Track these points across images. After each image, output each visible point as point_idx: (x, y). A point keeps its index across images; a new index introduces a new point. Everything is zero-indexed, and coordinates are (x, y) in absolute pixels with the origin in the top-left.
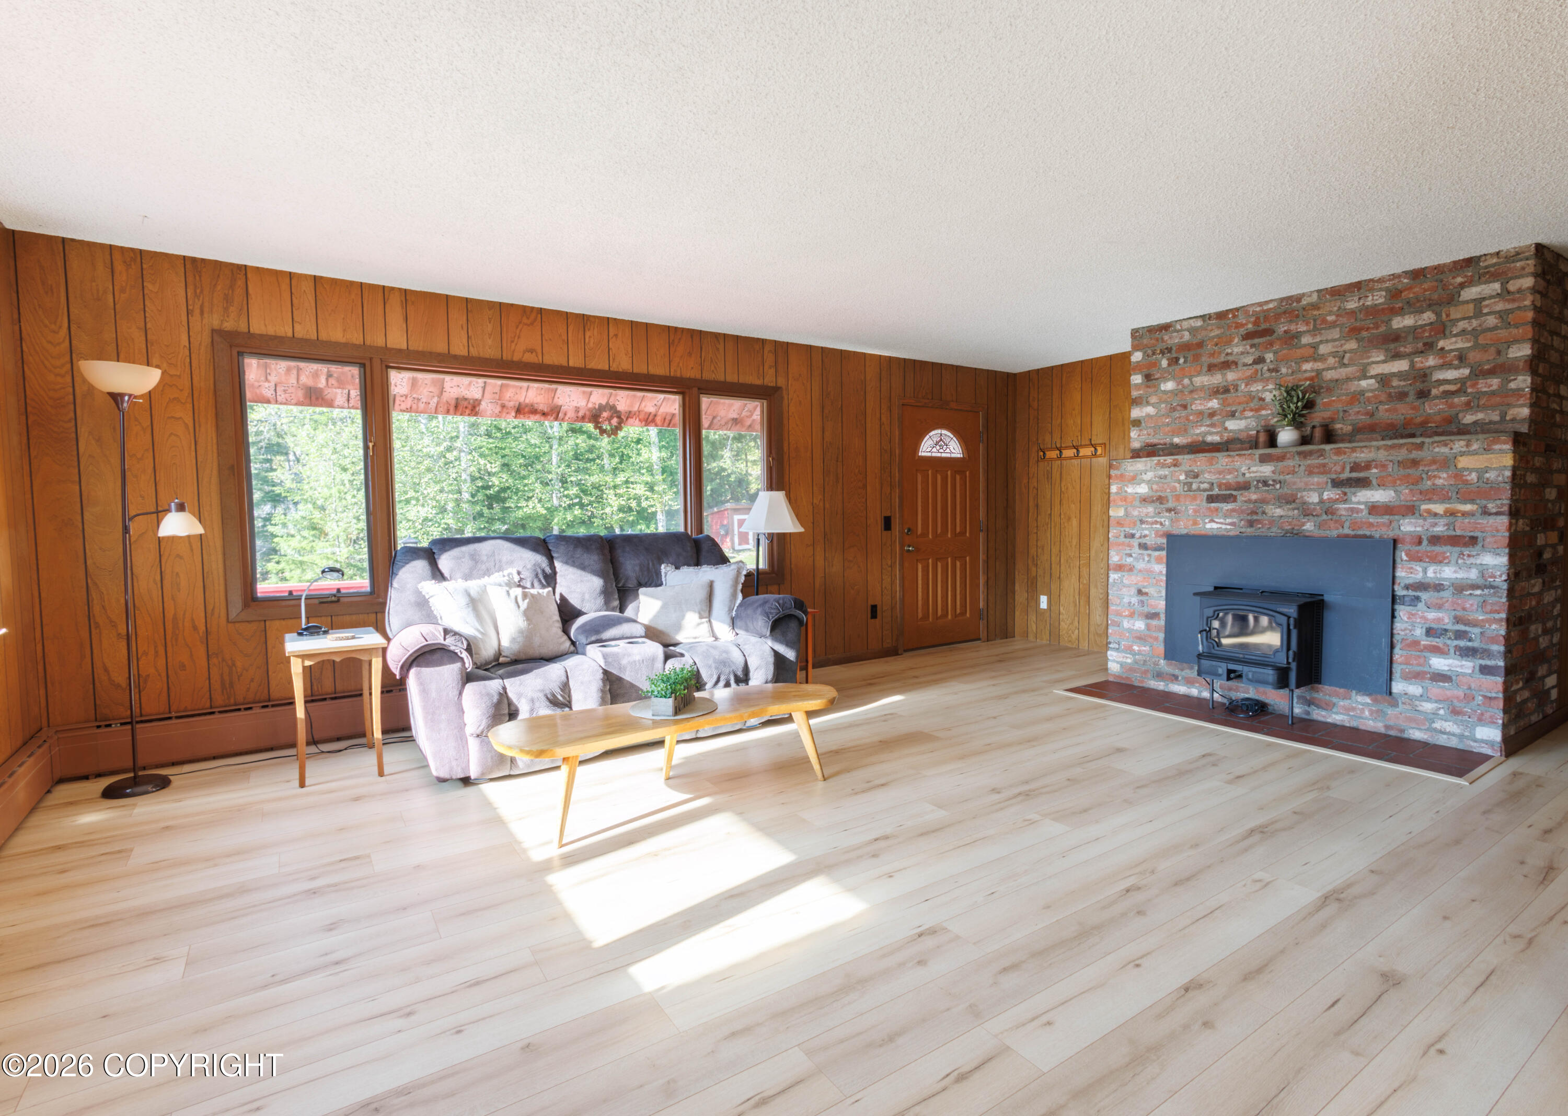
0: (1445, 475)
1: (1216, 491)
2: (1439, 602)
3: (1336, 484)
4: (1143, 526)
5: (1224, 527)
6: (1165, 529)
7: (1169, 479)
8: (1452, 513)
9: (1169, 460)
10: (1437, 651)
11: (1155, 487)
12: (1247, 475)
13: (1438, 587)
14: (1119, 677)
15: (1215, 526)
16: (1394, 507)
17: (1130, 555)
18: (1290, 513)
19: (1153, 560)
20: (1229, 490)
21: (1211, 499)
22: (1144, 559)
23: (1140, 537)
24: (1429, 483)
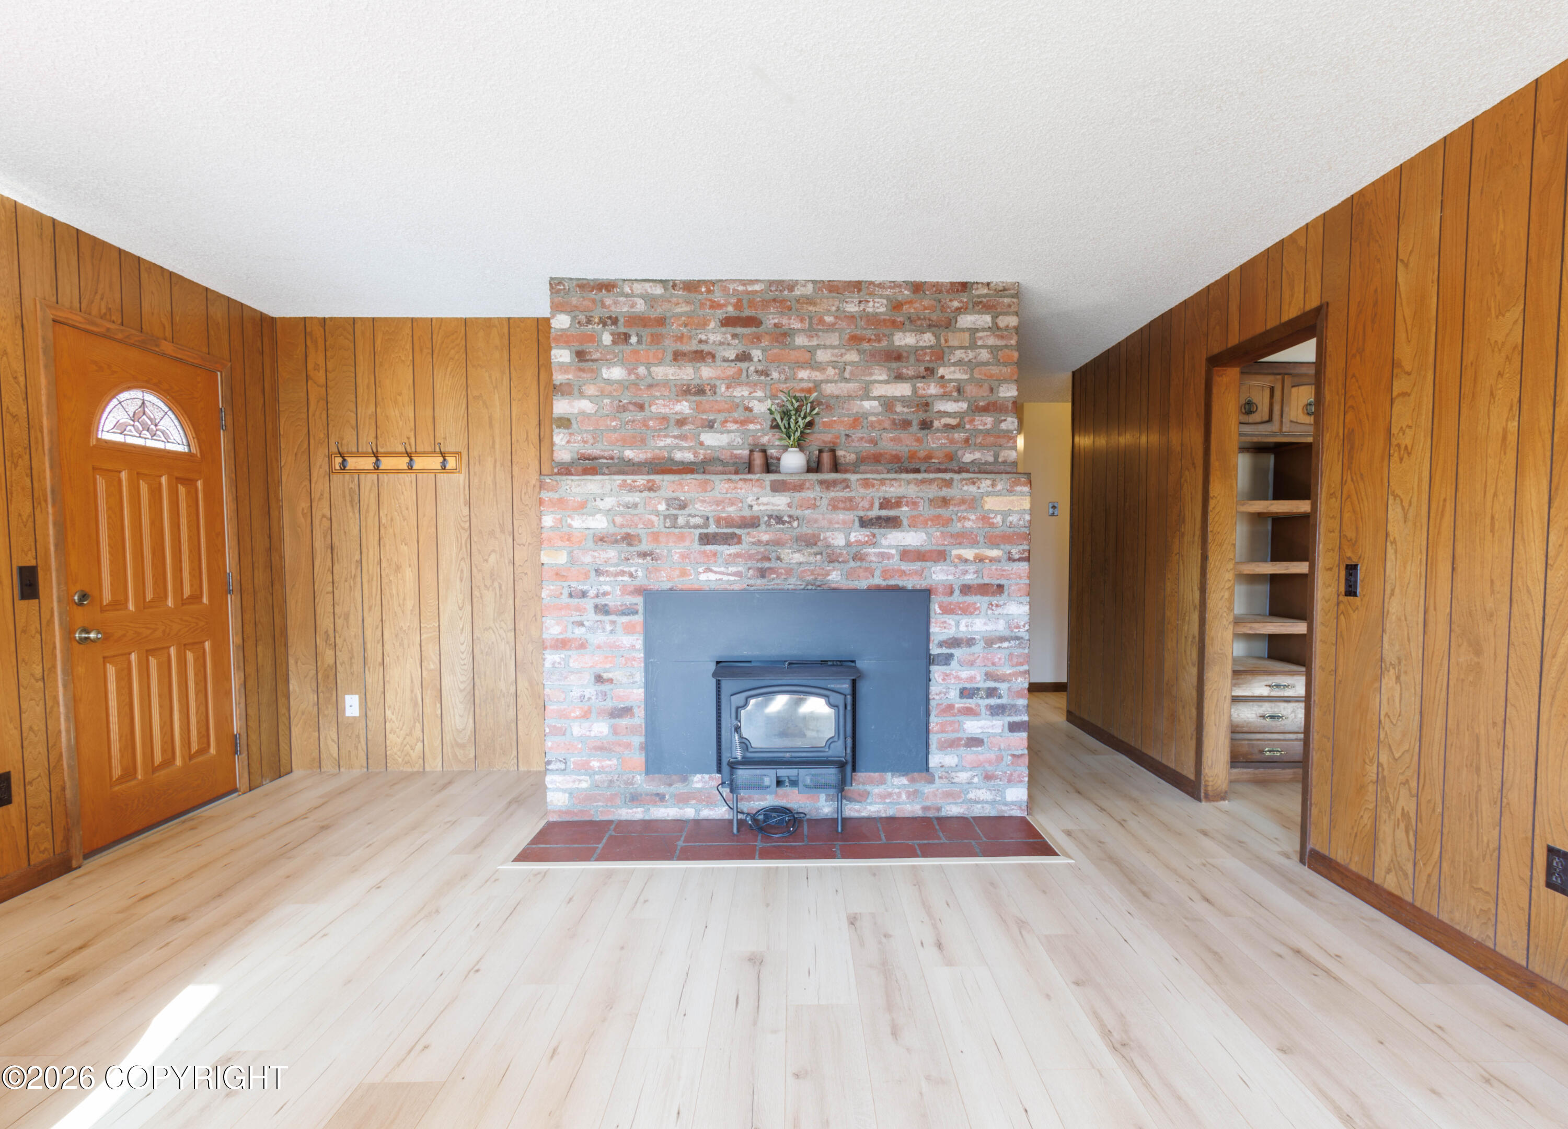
0: (973, 517)
1: (713, 529)
2: (972, 658)
3: (864, 523)
4: (602, 579)
5: (725, 578)
6: (637, 583)
7: (640, 510)
8: (980, 559)
9: (641, 480)
10: (969, 712)
11: (618, 520)
12: (755, 508)
13: (970, 642)
14: (567, 812)
15: (712, 577)
16: (927, 552)
17: (581, 624)
18: (812, 559)
19: (619, 629)
20: (731, 527)
21: (706, 539)
22: (604, 629)
23: (597, 596)
24: (959, 525)
